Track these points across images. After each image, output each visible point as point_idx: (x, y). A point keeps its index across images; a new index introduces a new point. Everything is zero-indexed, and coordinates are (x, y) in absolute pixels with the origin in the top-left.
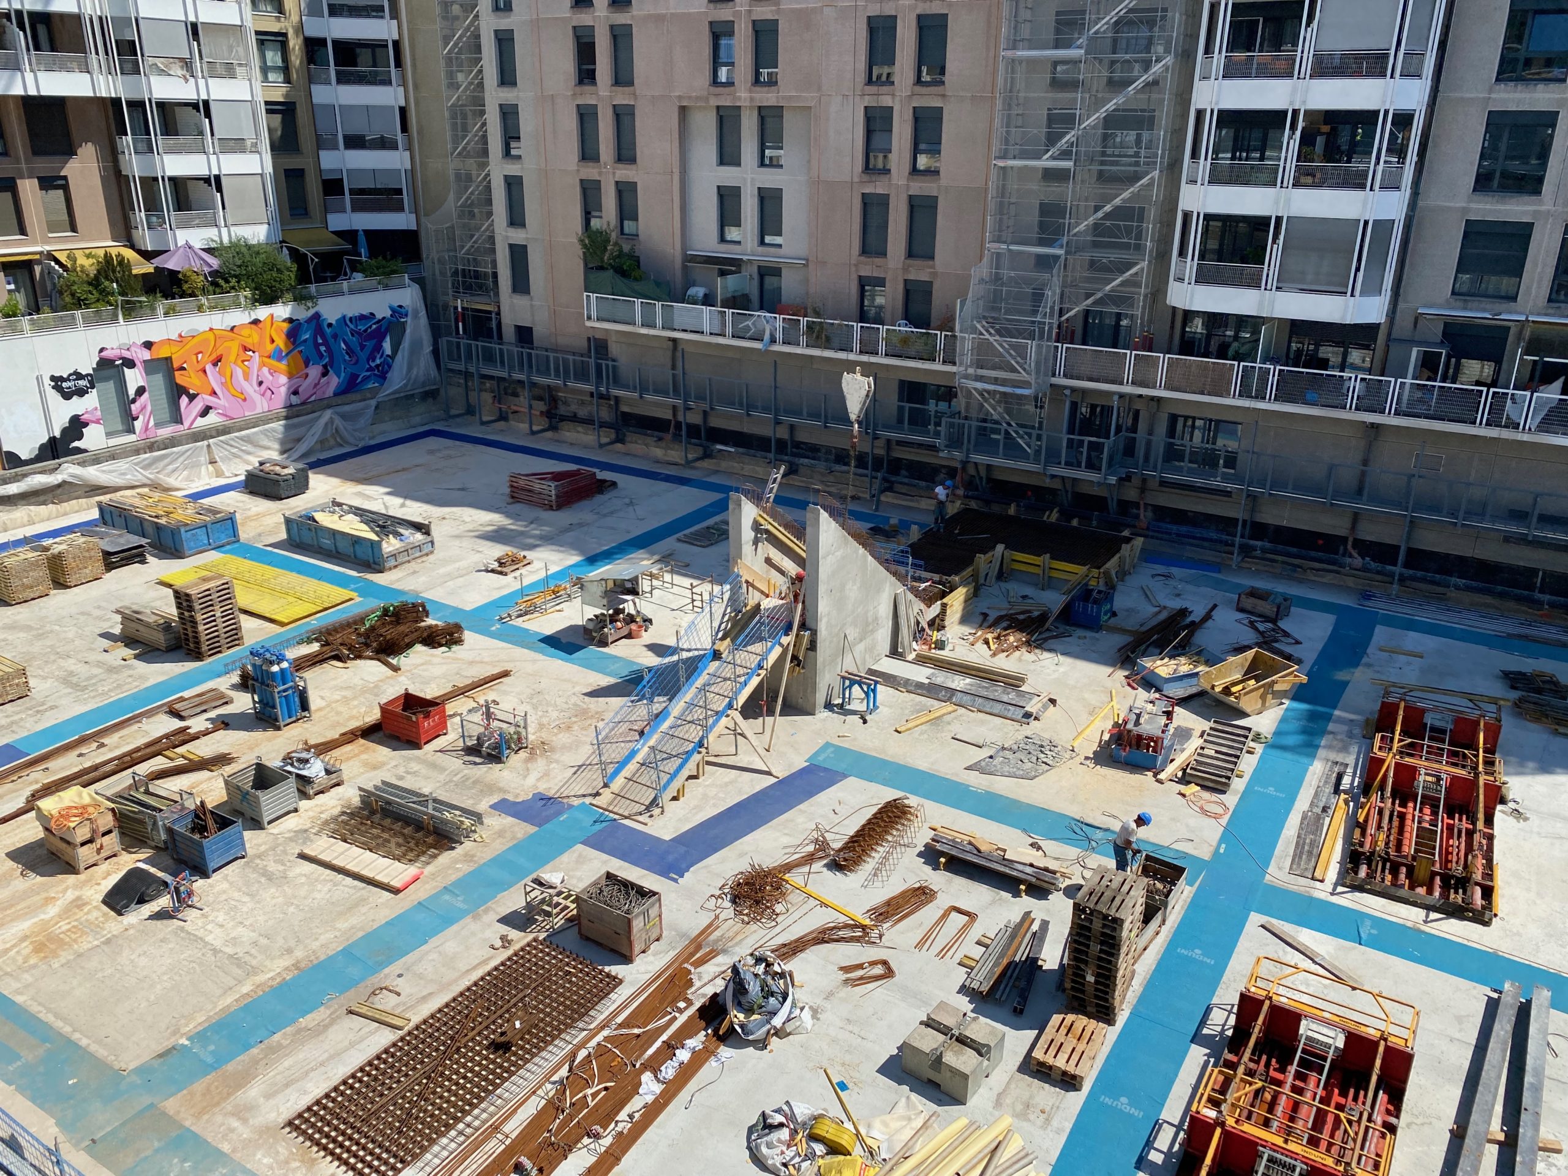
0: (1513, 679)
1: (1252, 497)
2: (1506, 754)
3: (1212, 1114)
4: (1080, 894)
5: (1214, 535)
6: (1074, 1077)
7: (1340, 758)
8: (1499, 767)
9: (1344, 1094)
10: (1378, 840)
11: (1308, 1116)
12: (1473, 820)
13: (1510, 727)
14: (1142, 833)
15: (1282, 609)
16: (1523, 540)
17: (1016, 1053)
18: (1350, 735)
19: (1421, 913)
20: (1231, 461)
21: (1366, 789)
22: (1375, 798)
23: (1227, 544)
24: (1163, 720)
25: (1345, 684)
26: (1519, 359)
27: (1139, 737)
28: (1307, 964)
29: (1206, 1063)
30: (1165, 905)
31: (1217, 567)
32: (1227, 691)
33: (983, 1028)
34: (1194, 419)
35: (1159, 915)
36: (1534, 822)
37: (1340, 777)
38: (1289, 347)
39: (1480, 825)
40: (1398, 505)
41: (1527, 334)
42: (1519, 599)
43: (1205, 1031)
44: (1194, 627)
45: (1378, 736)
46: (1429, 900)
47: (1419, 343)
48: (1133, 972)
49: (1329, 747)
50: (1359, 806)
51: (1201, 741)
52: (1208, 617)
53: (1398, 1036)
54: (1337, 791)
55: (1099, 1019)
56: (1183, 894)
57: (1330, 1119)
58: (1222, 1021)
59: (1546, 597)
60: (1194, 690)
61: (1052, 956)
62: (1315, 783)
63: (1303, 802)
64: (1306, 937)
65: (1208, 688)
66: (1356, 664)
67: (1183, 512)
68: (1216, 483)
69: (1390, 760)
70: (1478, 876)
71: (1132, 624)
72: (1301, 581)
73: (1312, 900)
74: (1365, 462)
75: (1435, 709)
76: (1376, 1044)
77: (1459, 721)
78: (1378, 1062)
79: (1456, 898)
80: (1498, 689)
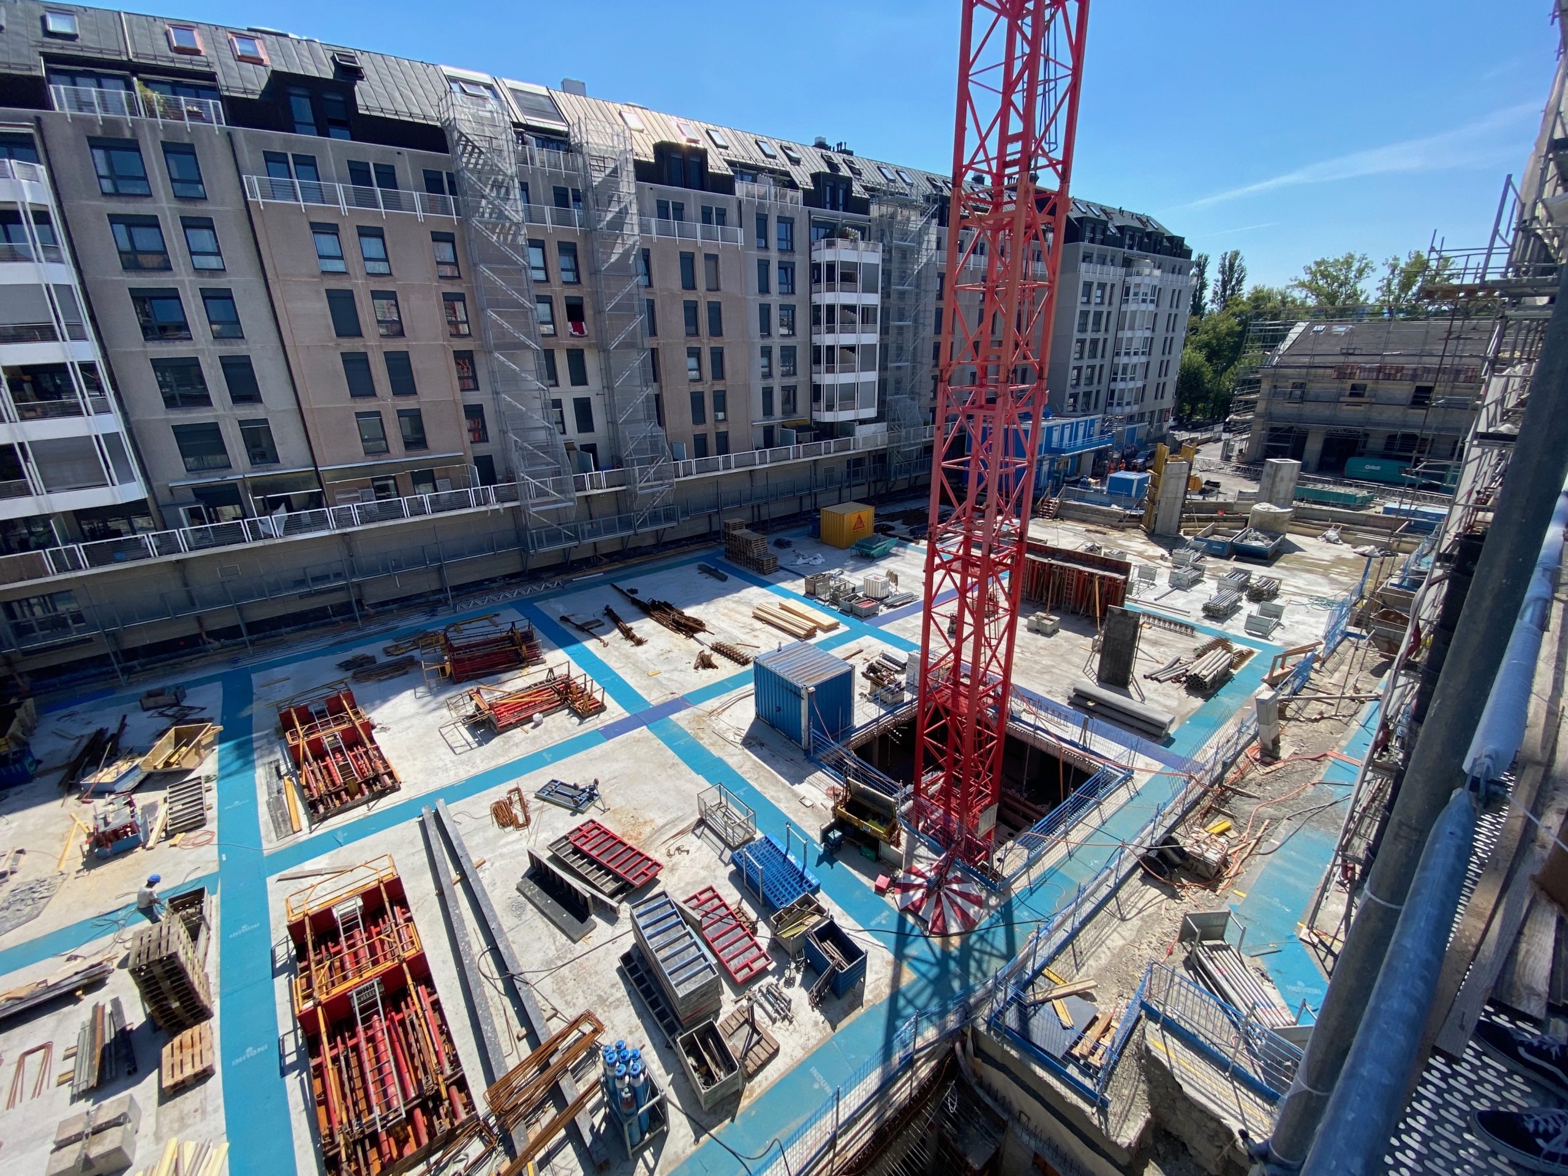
0: (346, 666)
1: (113, 635)
2: (362, 705)
3: (310, 1004)
4: (130, 962)
5: (93, 671)
6: (204, 1071)
7: (272, 758)
8: (362, 712)
9: (377, 925)
10: (320, 787)
11: (365, 953)
12: (364, 745)
13: (357, 690)
14: (157, 889)
15: (179, 694)
16: (310, 595)
17: (149, 1098)
18: (270, 743)
19: (364, 808)
20: (78, 618)
21: (298, 766)
22: (306, 767)
23: (108, 673)
24: (128, 809)
25: (251, 716)
26: (252, 501)
27: (115, 832)
28: (320, 879)
29: (290, 981)
30: (203, 918)
31: (112, 691)
32: (167, 764)
33: (111, 1106)
34: (27, 599)
35: (203, 928)
36: (394, 728)
37: (278, 769)
38: (82, 530)
39: (369, 745)
40: (225, 603)
41: (249, 484)
42: (324, 625)
43: (278, 965)
44: (115, 738)
45: (288, 734)
46: (365, 798)
47: (181, 505)
48: (207, 976)
49: (262, 757)
50: (298, 777)
51: (167, 805)
52: (123, 725)
53: (386, 875)
54: (280, 777)
55: (198, 1022)
56: (212, 905)
57: (378, 944)
58: (285, 950)
59: (339, 618)
60: (141, 777)
61: (136, 1015)
62: (264, 782)
63: (262, 797)
64: (309, 866)
65: (151, 769)
66: (251, 702)
67: (59, 666)
68: (75, 636)
69: (302, 743)
70: (382, 771)
71: (60, 760)
72: (183, 672)
73: (301, 844)
74: (186, 585)
75: (312, 702)
76: (378, 888)
77: (329, 701)
78: (385, 895)
79: (377, 787)
80: (340, 675)
